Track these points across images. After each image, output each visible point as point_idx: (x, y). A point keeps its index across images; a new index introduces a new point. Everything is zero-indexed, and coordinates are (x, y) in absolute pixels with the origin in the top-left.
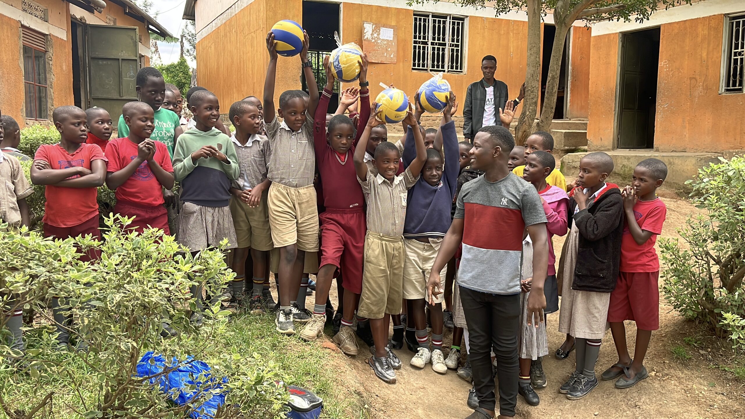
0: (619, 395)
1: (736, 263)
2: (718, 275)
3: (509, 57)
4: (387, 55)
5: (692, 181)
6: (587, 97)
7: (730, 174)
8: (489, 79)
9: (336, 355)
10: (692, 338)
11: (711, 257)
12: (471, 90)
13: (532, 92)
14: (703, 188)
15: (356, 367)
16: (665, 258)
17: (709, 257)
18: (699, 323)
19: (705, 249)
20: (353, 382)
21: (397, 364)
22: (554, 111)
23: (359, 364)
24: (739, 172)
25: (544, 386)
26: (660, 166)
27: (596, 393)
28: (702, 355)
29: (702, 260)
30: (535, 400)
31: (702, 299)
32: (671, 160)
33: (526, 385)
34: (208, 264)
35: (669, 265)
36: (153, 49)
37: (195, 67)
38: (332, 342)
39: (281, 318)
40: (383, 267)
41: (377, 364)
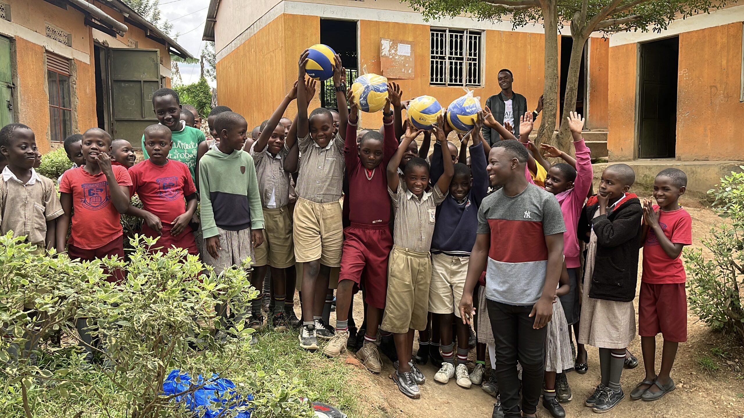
0: (646, 408)
3: (527, 70)
4: (405, 71)
5: (714, 190)
6: (606, 107)
9: (360, 371)
10: (719, 349)
11: (736, 266)
12: (490, 102)
13: (551, 104)
14: (726, 197)
15: (380, 383)
16: (689, 268)
17: (734, 267)
18: (726, 333)
19: (730, 258)
20: (377, 398)
21: (420, 380)
23: (382, 379)
25: (569, 400)
28: (730, 366)
29: (728, 269)
30: (561, 414)
31: (728, 309)
32: (694, 169)
33: (551, 398)
34: (232, 283)
35: (694, 275)
36: (174, 71)
37: (216, 87)
38: (356, 358)
39: (305, 334)
40: (408, 282)
41: (401, 380)
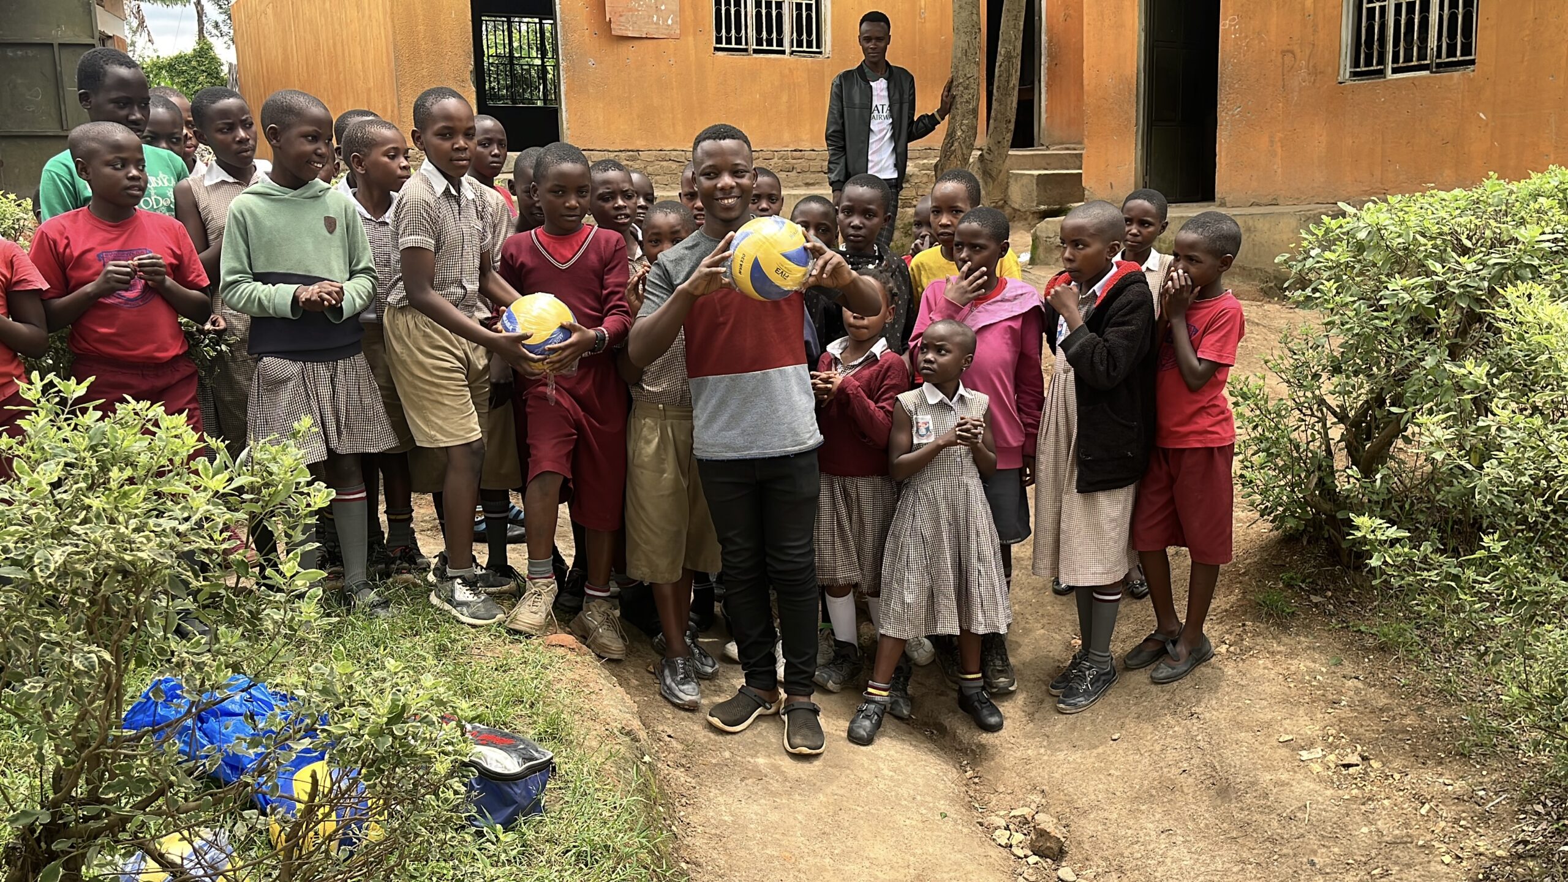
0: (1159, 696)
1: (1376, 419)
2: (1343, 444)
3: (918, 19)
4: (658, 19)
5: (1288, 255)
6: (1080, 99)
7: (1362, 235)
8: (875, 64)
9: (579, 659)
10: (1296, 573)
11: (1329, 408)
12: (840, 86)
13: (966, 88)
14: (1310, 269)
15: (623, 682)
16: (1241, 415)
17: (1325, 410)
18: (1309, 542)
19: (1317, 392)
20: (615, 712)
21: (709, 670)
22: (1012, 126)
23: (629, 673)
24: (1379, 230)
25: (1011, 689)
26: (1226, 227)
27: (1113, 697)
28: (1316, 605)
29: (1313, 415)
30: (993, 720)
31: (1313, 494)
32: (1251, 223)
33: (974, 691)
34: (271, 474)
35: (1250, 430)
36: (135, 23)
37: (235, 62)
38: (570, 634)
39: (462, 593)
40: (669, 475)
41: (667, 672)
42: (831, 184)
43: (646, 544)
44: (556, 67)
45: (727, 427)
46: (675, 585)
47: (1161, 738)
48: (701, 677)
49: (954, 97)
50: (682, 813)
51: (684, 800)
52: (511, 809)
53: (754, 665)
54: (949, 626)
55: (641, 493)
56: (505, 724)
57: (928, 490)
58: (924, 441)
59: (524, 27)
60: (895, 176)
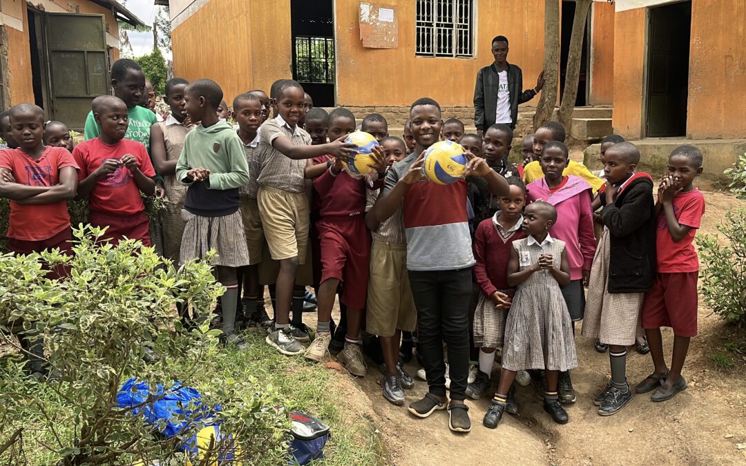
0: (656, 408)
3: (524, 39)
4: (387, 39)
5: (732, 169)
6: (611, 81)
8: (501, 63)
9: (342, 376)
10: (734, 344)
12: (481, 75)
13: (552, 76)
15: (364, 389)
16: (703, 256)
18: (742, 327)
20: (361, 405)
21: (409, 384)
22: (575, 96)
23: (367, 384)
25: (573, 401)
27: (629, 407)
30: (563, 418)
32: (706, 149)
33: (552, 402)
34: (194, 278)
35: (708, 263)
36: (123, 40)
37: (171, 59)
38: (337, 361)
39: (282, 338)
40: (391, 279)
41: (387, 384)
42: (476, 126)
43: (378, 315)
44: (334, 63)
45: (423, 254)
46: (392, 338)
47: (657, 432)
48: (405, 387)
49: (544, 81)
50: (395, 461)
51: (395, 454)
52: (307, 456)
53: (434, 382)
54: (538, 364)
55: (376, 289)
56: (304, 409)
57: (528, 291)
58: (525, 265)
59: (317, 42)
60: (511, 122)
